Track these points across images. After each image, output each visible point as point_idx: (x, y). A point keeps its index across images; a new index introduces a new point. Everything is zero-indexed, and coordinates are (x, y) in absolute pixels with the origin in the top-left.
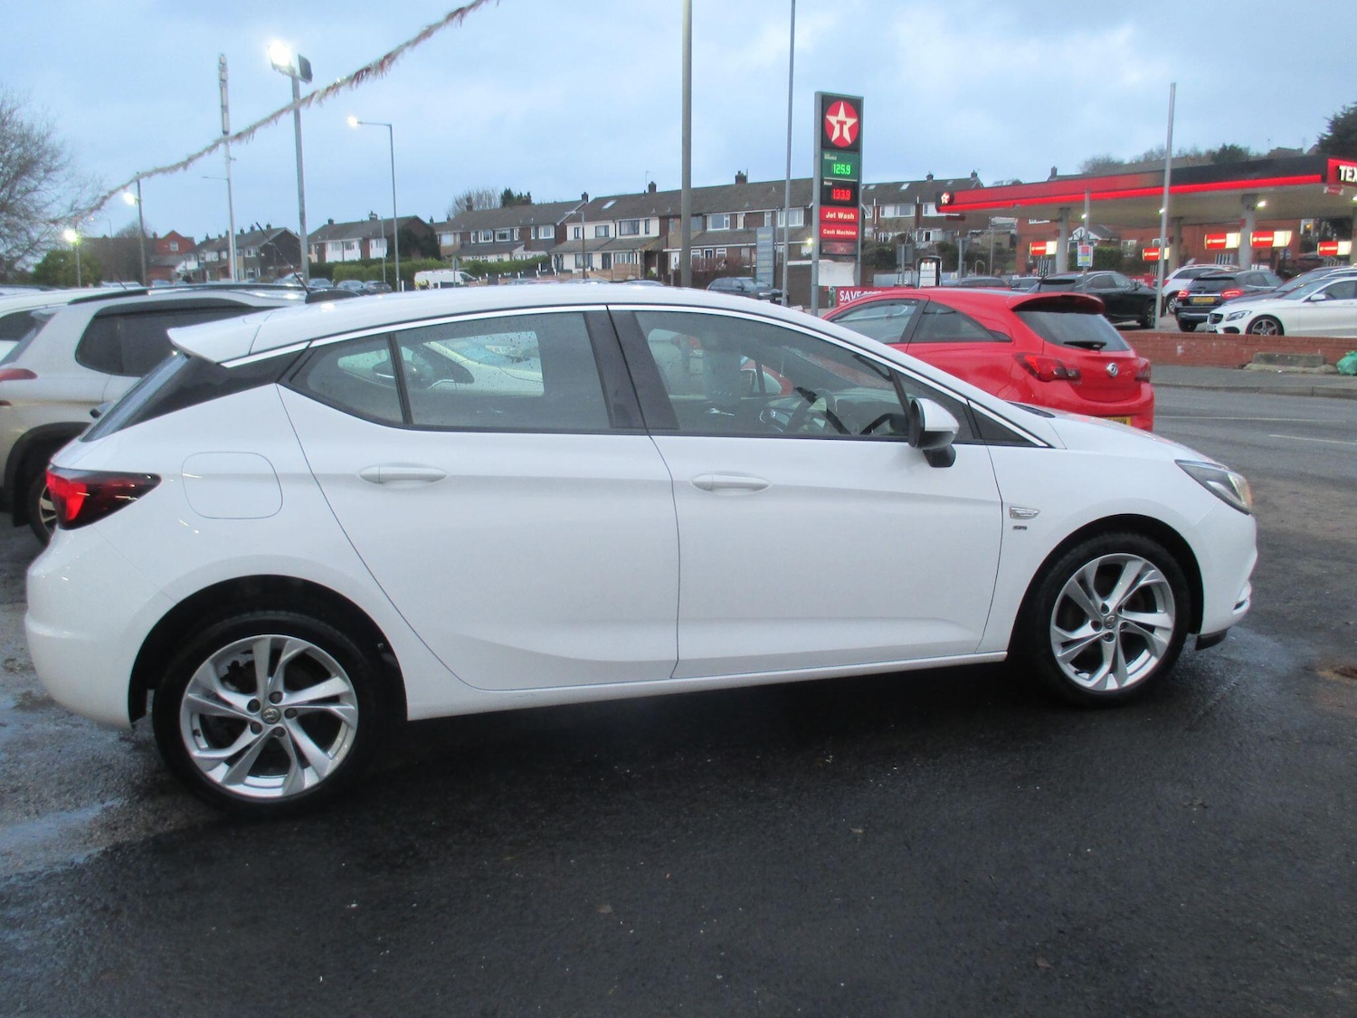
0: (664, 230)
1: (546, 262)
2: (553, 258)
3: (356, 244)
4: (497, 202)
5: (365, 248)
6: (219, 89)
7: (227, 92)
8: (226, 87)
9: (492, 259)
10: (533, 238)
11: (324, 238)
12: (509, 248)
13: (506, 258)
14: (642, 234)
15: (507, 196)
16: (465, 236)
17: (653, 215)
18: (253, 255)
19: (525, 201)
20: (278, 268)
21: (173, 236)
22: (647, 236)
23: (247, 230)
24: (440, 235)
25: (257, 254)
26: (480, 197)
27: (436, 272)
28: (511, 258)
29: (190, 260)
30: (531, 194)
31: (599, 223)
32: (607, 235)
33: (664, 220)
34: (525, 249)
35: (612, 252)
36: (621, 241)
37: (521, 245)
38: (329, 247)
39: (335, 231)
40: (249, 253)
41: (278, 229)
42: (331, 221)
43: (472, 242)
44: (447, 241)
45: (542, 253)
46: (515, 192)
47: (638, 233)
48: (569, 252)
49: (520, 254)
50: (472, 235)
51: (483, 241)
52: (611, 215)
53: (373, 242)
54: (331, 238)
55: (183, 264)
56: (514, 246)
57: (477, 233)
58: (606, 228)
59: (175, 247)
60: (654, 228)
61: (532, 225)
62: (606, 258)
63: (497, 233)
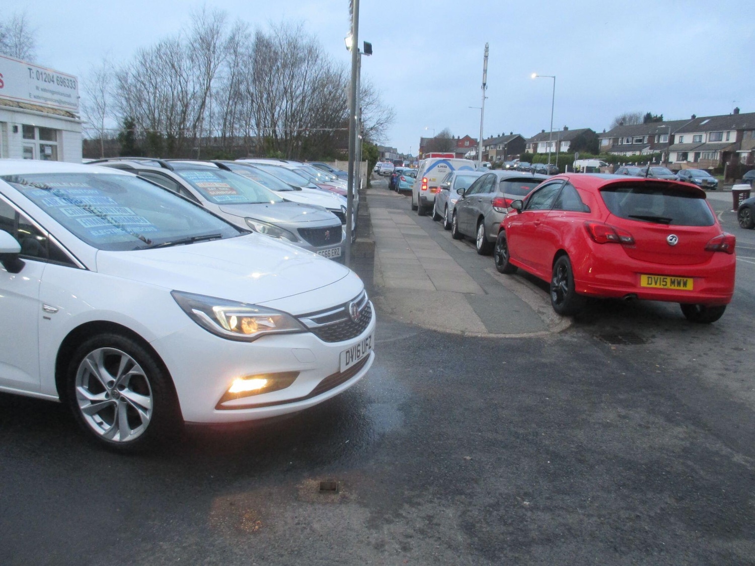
0: (740, 139)
1: (658, 157)
2: (663, 154)
3: (554, 144)
4: (642, 120)
5: (558, 146)
6: (483, 61)
7: (487, 62)
8: (487, 60)
9: (629, 154)
10: (656, 142)
11: (537, 140)
12: (640, 149)
13: (638, 153)
14: (724, 141)
15: (648, 118)
16: (616, 140)
17: (734, 129)
18: (501, 149)
19: (659, 120)
20: (512, 156)
21: (467, 138)
22: (727, 142)
23: (501, 135)
24: (601, 139)
25: (503, 148)
26: (631, 118)
27: (585, 161)
28: (640, 154)
29: (472, 150)
30: (663, 116)
31: (695, 134)
32: (700, 141)
33: (741, 133)
34: (650, 149)
35: (701, 152)
36: (708, 145)
37: (648, 146)
38: (540, 145)
39: (544, 137)
40: (500, 148)
41: (515, 135)
42: (543, 131)
43: (619, 144)
44: (605, 143)
45: (658, 151)
46: (653, 114)
47: (721, 140)
48: (674, 151)
49: (646, 152)
50: (620, 140)
51: (626, 144)
52: (705, 129)
53: (563, 143)
54: (541, 140)
55: (469, 152)
56: (644, 146)
57: (623, 138)
58: (701, 136)
59: (467, 143)
60: (733, 137)
61: (656, 134)
62: (697, 155)
63: (635, 139)
